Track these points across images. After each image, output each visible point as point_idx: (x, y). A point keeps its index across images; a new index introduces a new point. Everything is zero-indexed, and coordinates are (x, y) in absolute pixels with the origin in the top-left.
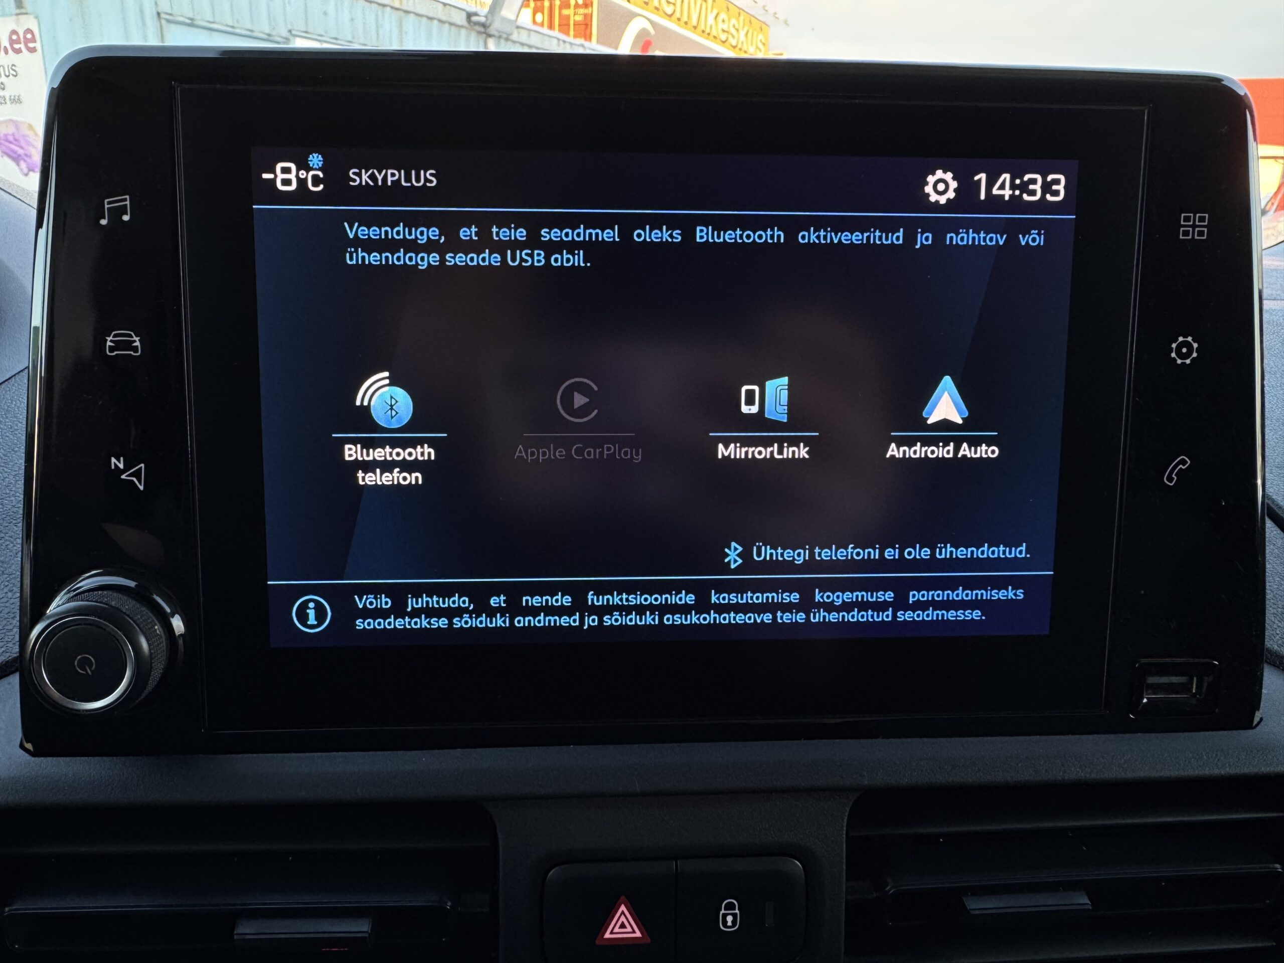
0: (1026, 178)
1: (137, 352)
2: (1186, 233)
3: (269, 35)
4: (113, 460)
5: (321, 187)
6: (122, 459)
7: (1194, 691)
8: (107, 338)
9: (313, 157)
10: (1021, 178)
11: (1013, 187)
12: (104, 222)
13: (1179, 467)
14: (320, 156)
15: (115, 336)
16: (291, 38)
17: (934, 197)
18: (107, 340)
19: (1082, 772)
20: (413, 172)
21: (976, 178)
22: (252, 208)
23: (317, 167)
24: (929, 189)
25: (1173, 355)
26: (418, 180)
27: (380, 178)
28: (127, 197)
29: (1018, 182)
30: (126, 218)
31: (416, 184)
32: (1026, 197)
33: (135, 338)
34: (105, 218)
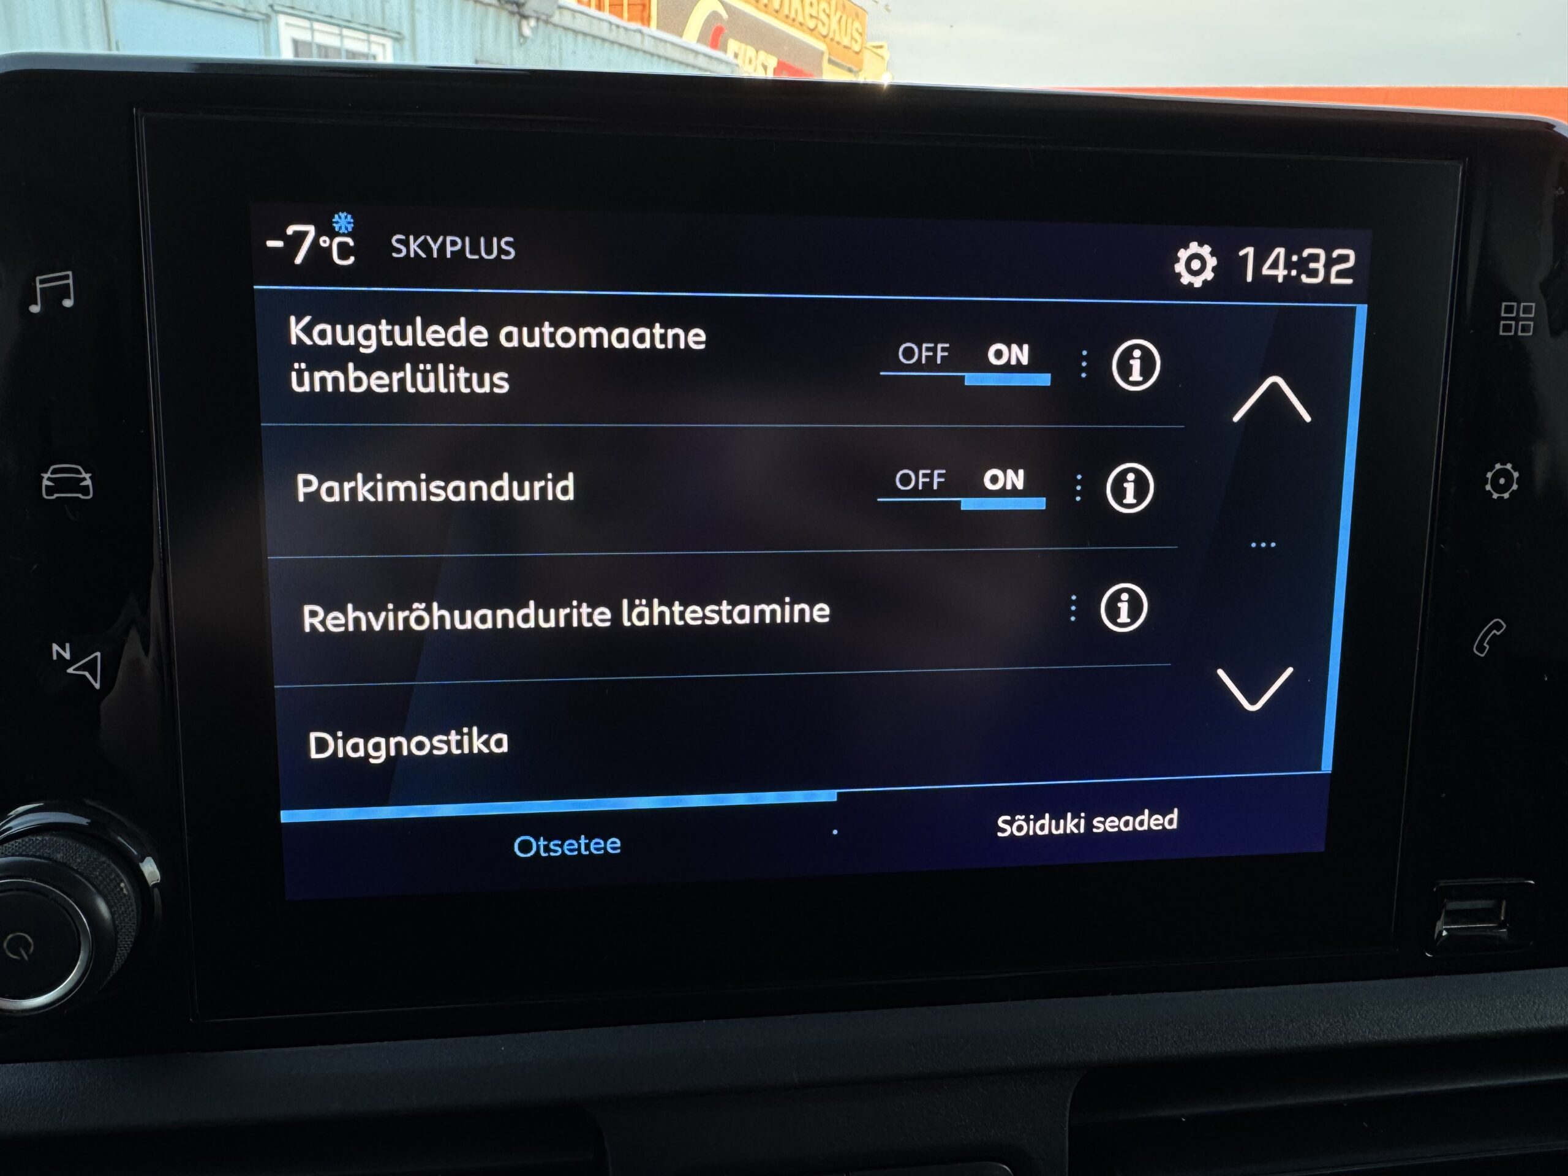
0: (1306, 253)
1: (88, 494)
2: (1507, 328)
3: (244, 10)
4: (55, 647)
5: (352, 259)
6: (67, 645)
7: (1502, 918)
8: (42, 475)
9: (340, 217)
10: (1300, 254)
11: (1289, 265)
12: (35, 309)
13: (1493, 633)
14: (349, 216)
15: (54, 472)
16: (273, 15)
17: (1186, 279)
18: (43, 477)
19: (1369, 1033)
20: (482, 240)
21: (1241, 253)
22: (253, 288)
23: (346, 232)
24: (1180, 268)
25: (1488, 487)
26: (489, 251)
27: (435, 248)
28: (70, 273)
29: (1295, 258)
30: (68, 303)
31: (486, 257)
32: (1305, 279)
33: (84, 475)
34: (36, 303)
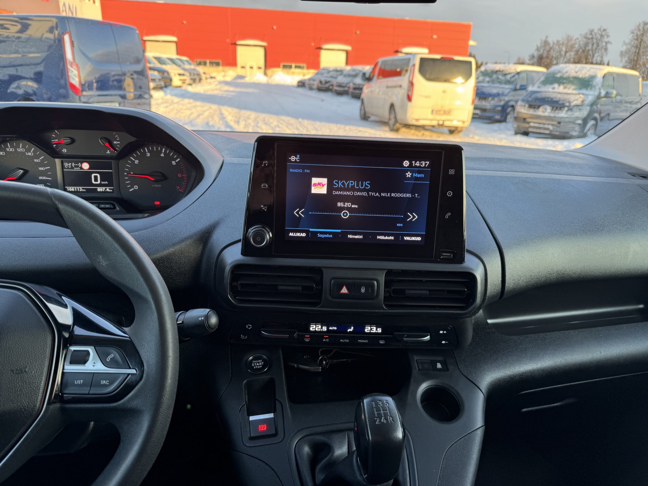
0: (422, 162)
2: (450, 173)
4: (262, 206)
5: (299, 161)
7: (452, 257)
9: (298, 155)
11: (419, 164)
12: (263, 165)
13: (448, 215)
15: (263, 185)
21: (413, 162)
22: (287, 163)
24: (404, 164)
25: (448, 195)
28: (267, 161)
29: (420, 163)
30: (267, 165)
32: (421, 166)
33: (267, 185)
